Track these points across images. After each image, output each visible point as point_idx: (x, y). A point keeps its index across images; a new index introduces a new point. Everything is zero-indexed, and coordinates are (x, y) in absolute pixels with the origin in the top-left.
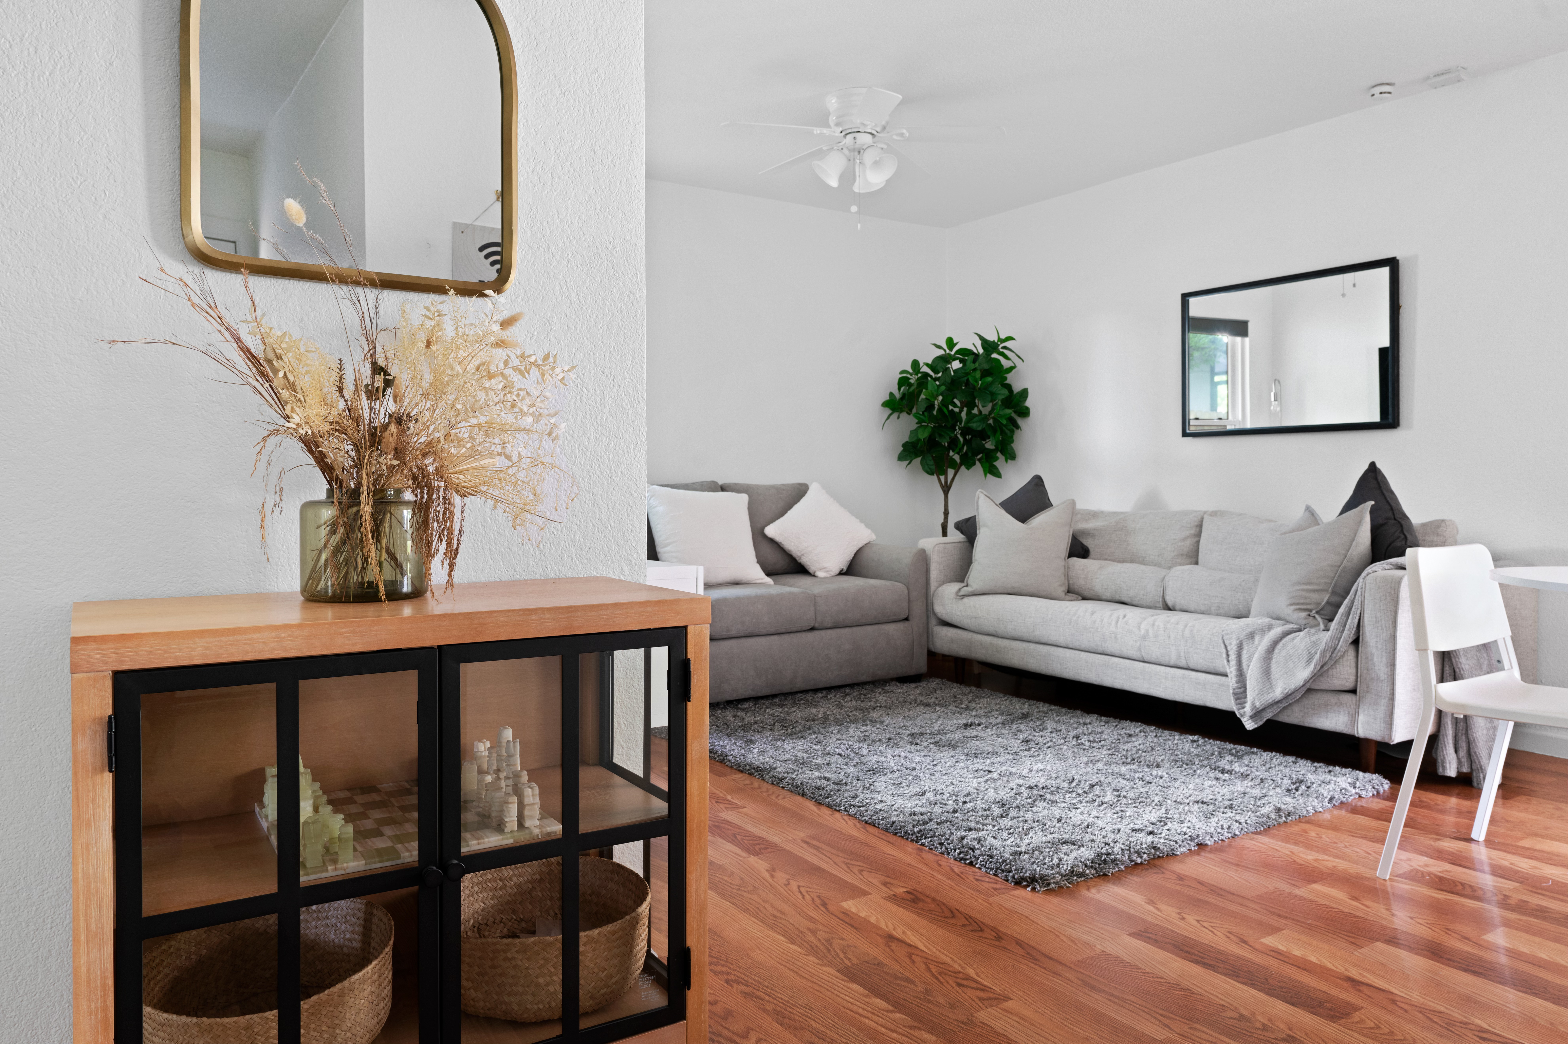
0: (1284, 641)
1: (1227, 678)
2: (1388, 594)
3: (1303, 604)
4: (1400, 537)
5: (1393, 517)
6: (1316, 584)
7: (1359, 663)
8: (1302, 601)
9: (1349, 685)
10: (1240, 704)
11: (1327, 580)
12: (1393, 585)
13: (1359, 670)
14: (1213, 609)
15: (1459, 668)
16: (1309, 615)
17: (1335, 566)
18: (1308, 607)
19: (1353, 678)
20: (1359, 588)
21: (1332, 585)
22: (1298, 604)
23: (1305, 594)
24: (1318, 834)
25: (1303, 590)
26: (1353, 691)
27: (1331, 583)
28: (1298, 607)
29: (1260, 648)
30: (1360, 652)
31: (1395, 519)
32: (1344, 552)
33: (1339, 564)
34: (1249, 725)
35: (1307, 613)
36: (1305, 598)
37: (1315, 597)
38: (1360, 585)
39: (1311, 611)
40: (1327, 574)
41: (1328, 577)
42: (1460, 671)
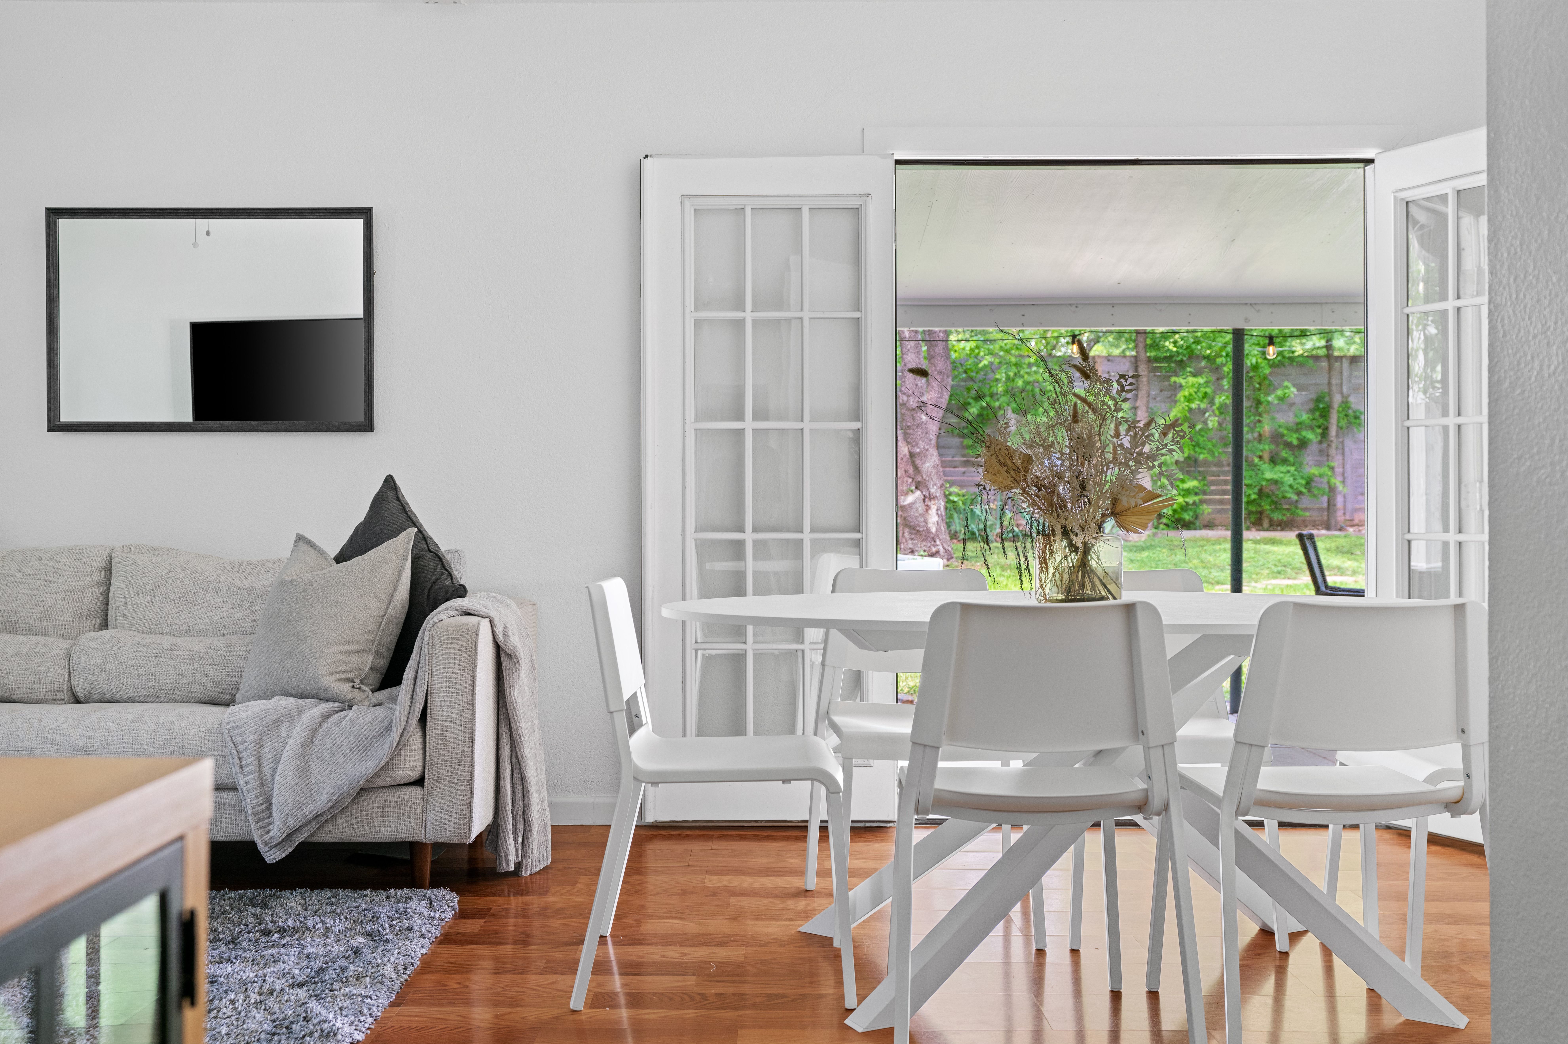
0: (325, 726)
1: (236, 793)
2: (464, 648)
3: (342, 672)
4: (443, 574)
5: (426, 548)
6: (357, 643)
7: (427, 744)
8: (341, 668)
9: (415, 775)
10: (261, 828)
11: (371, 637)
12: (469, 637)
13: (427, 753)
14: (162, 692)
15: (519, 735)
16: (353, 687)
17: (378, 616)
18: (349, 675)
19: (420, 765)
20: (425, 642)
21: (376, 643)
22: (337, 672)
23: (344, 658)
24: (459, 983)
25: (341, 652)
26: (420, 782)
27: (374, 640)
28: (337, 676)
29: (291, 742)
30: (428, 729)
31: (430, 551)
32: (387, 597)
33: (382, 614)
34: (272, 856)
35: (352, 684)
36: (346, 663)
37: (356, 660)
38: (426, 639)
39: (352, 680)
40: (369, 628)
41: (370, 632)
42: (520, 738)
